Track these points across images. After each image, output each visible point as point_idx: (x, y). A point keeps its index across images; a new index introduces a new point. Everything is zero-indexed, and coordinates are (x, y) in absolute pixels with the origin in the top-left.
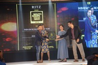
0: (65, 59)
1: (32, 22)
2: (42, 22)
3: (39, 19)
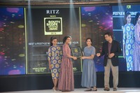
0: (95, 88)
1: (46, 33)
2: (61, 33)
3: (56, 29)
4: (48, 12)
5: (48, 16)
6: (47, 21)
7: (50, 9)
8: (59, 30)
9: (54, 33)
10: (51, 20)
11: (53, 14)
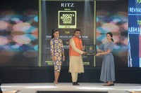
2: (75, 27)
3: (70, 22)
4: (62, 5)
5: (63, 9)
6: (61, 14)
7: (64, 2)
8: (73, 24)
9: (68, 27)
10: (65, 13)
11: (67, 7)
